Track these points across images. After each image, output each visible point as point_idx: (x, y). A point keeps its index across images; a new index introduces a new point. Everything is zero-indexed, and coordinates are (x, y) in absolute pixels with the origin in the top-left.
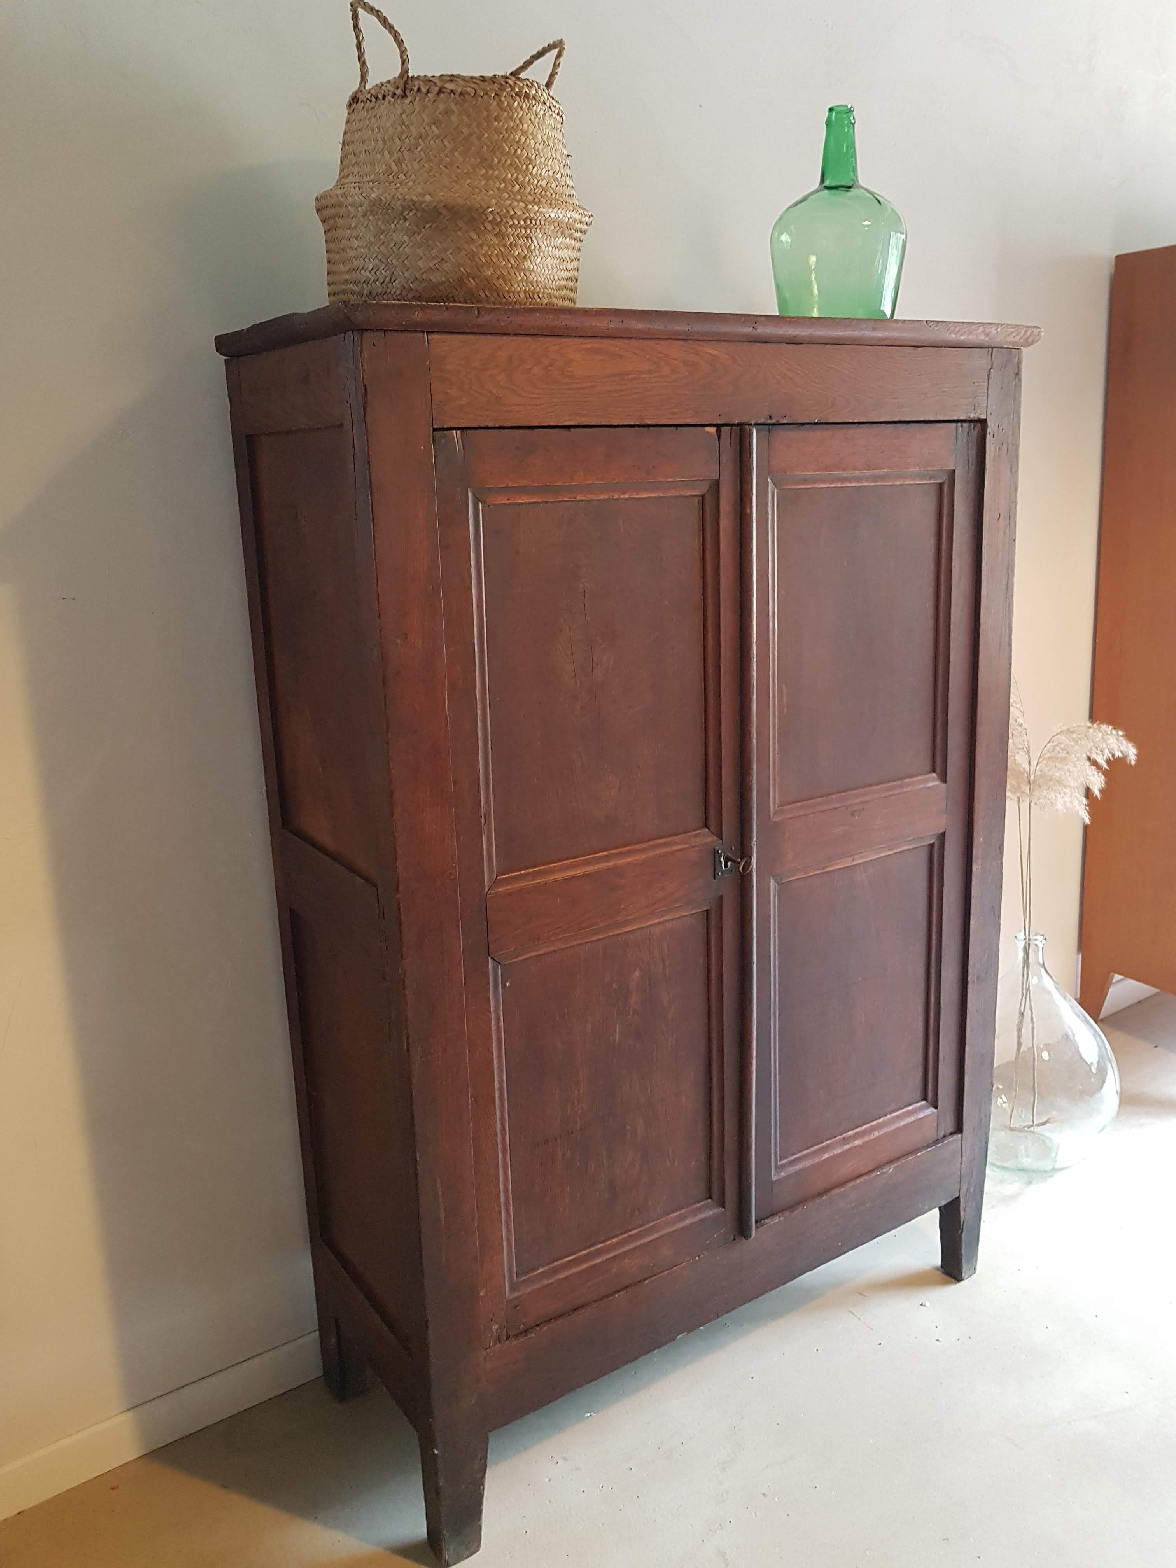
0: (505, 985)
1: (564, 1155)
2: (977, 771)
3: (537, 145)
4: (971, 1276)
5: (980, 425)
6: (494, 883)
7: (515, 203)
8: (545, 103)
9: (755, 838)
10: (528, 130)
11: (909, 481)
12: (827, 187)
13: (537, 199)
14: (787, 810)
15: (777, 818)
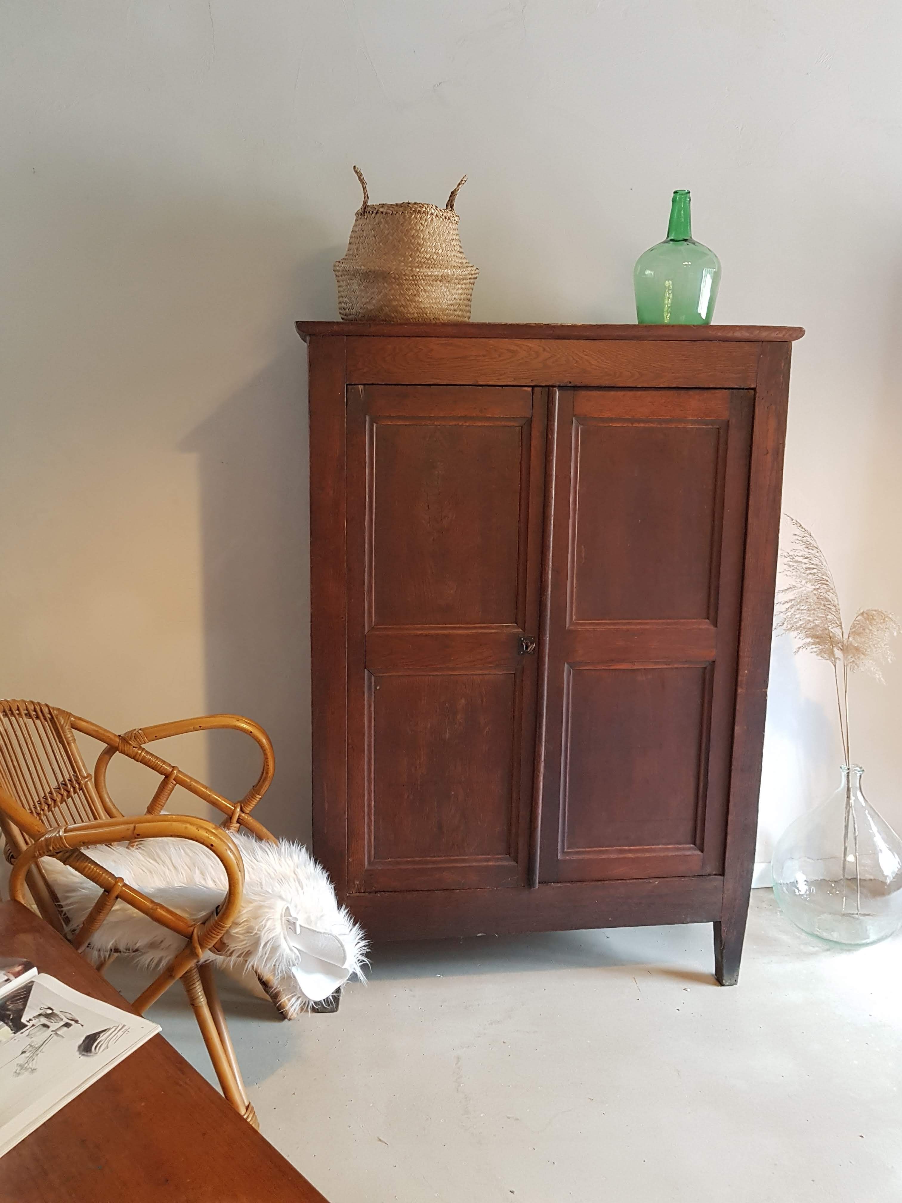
0: (376, 689)
1: (408, 797)
2: (743, 624)
3: (425, 237)
4: (732, 985)
5: (752, 391)
6: (372, 629)
7: (406, 268)
8: (432, 214)
9: (548, 635)
10: (420, 229)
11: (690, 426)
12: (672, 240)
13: (420, 265)
14: (581, 624)
15: (572, 628)
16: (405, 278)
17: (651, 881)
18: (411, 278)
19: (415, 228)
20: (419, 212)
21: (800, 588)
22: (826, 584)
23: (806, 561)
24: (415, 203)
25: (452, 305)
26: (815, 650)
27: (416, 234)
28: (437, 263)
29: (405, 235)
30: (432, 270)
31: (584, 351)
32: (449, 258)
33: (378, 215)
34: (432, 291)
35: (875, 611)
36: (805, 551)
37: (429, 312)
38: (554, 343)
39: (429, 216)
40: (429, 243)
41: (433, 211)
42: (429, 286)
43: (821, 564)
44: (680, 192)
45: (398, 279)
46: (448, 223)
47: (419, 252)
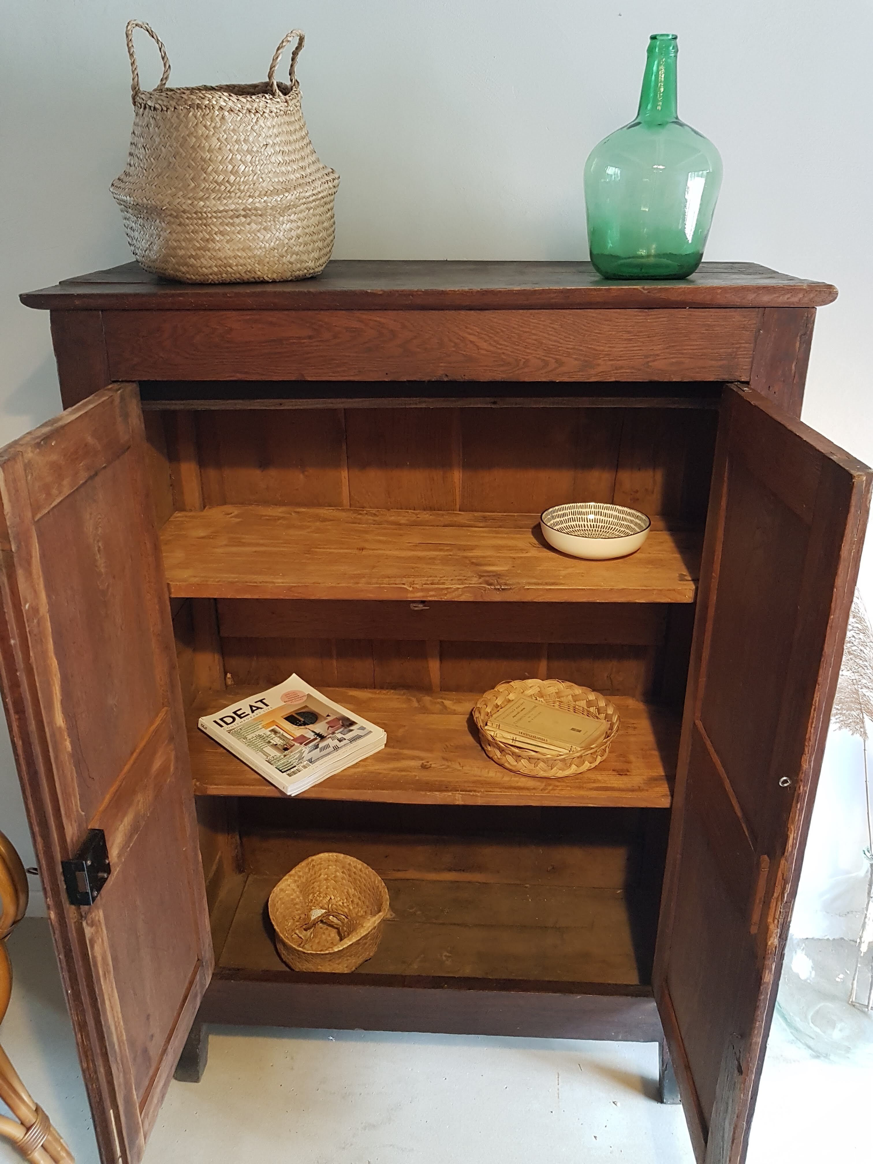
3: (213, 146)
4: (676, 1104)
7: (184, 201)
8: (222, 109)
10: (202, 135)
12: (644, 123)
13: (207, 195)
16: (186, 217)
18: (195, 216)
19: (195, 134)
20: (199, 106)
27: (198, 144)
28: (235, 189)
29: (181, 146)
30: (225, 201)
31: (466, 328)
33: (147, 110)
34: (233, 233)
37: (235, 264)
38: (417, 315)
40: (220, 158)
42: (227, 225)
44: (660, 37)
45: (176, 217)
46: (254, 121)
47: (205, 173)
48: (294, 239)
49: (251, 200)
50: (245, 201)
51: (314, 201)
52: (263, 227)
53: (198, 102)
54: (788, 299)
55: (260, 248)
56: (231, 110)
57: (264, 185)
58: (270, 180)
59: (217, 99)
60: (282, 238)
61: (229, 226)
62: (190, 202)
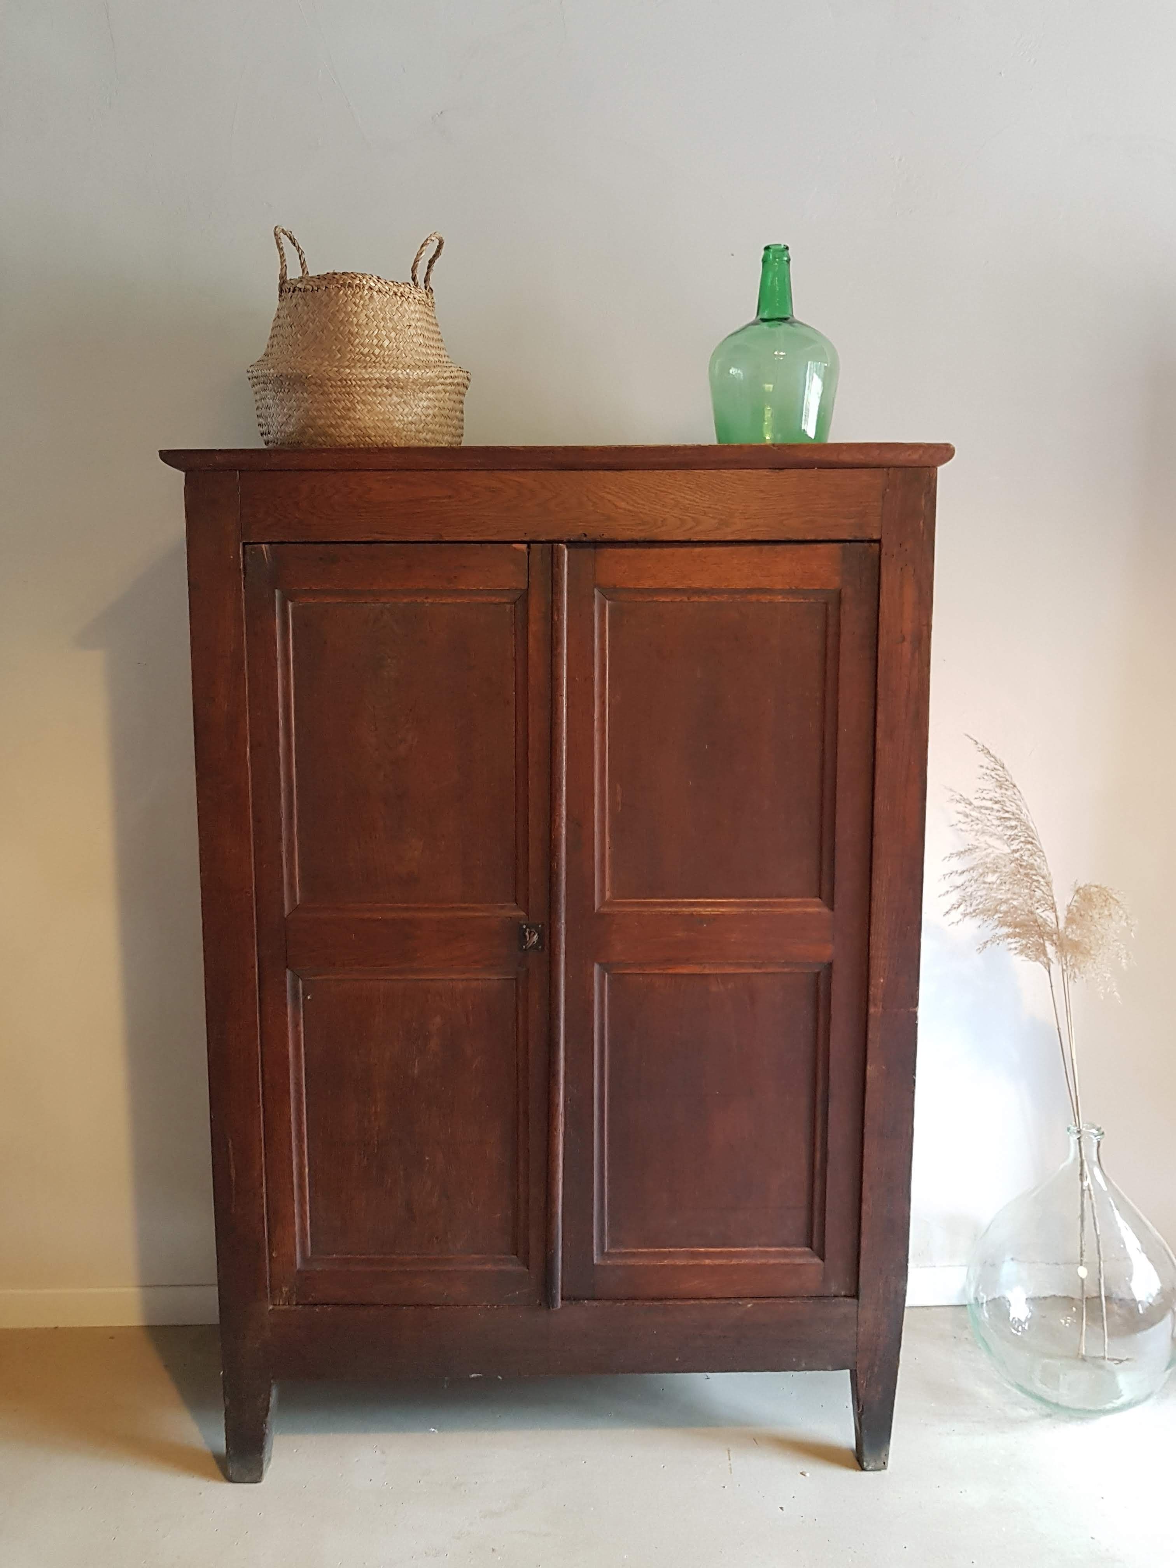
0: (306, 999)
1: (360, 1162)
2: (874, 905)
3: (360, 321)
4: (879, 1470)
5: (877, 545)
6: (295, 909)
8: (371, 289)
9: (563, 921)
10: (351, 311)
11: (779, 599)
12: (764, 320)
13: (352, 364)
14: (618, 904)
15: (605, 910)
16: (330, 385)
17: (740, 1303)
18: (339, 383)
19: (344, 310)
20: (350, 285)
21: (985, 849)
22: (1032, 843)
23: (996, 807)
24: (344, 274)
25: (411, 423)
26: (1013, 946)
27: (347, 319)
28: (380, 360)
29: (331, 321)
30: (370, 370)
31: (605, 487)
32: (401, 354)
33: (296, 292)
34: (375, 403)
35: (1097, 887)
36: (996, 792)
38: (557, 476)
39: (366, 292)
40: (366, 332)
41: (373, 284)
42: (369, 394)
43: (1018, 812)
44: (773, 247)
45: (320, 386)
46: (400, 303)
47: (352, 345)
48: (430, 417)
49: (394, 371)
50: (388, 371)
51: (451, 384)
52: (403, 400)
53: (350, 281)
54: (909, 455)
55: (399, 420)
56: (380, 291)
57: (407, 359)
58: (413, 357)
59: (367, 280)
60: (420, 414)
61: (372, 395)
62: (336, 369)
